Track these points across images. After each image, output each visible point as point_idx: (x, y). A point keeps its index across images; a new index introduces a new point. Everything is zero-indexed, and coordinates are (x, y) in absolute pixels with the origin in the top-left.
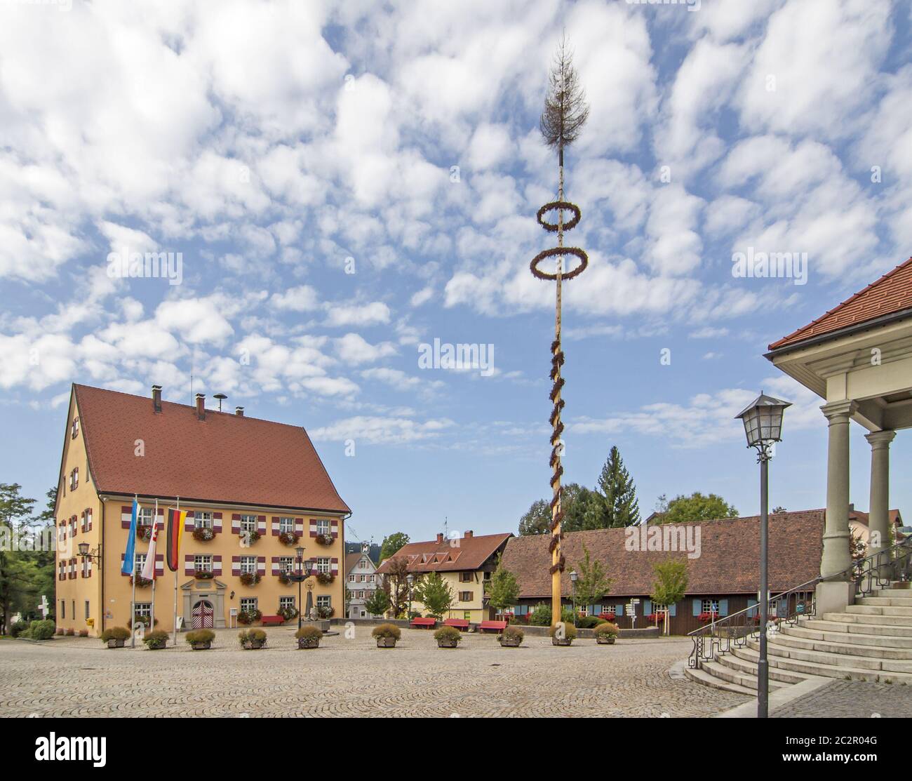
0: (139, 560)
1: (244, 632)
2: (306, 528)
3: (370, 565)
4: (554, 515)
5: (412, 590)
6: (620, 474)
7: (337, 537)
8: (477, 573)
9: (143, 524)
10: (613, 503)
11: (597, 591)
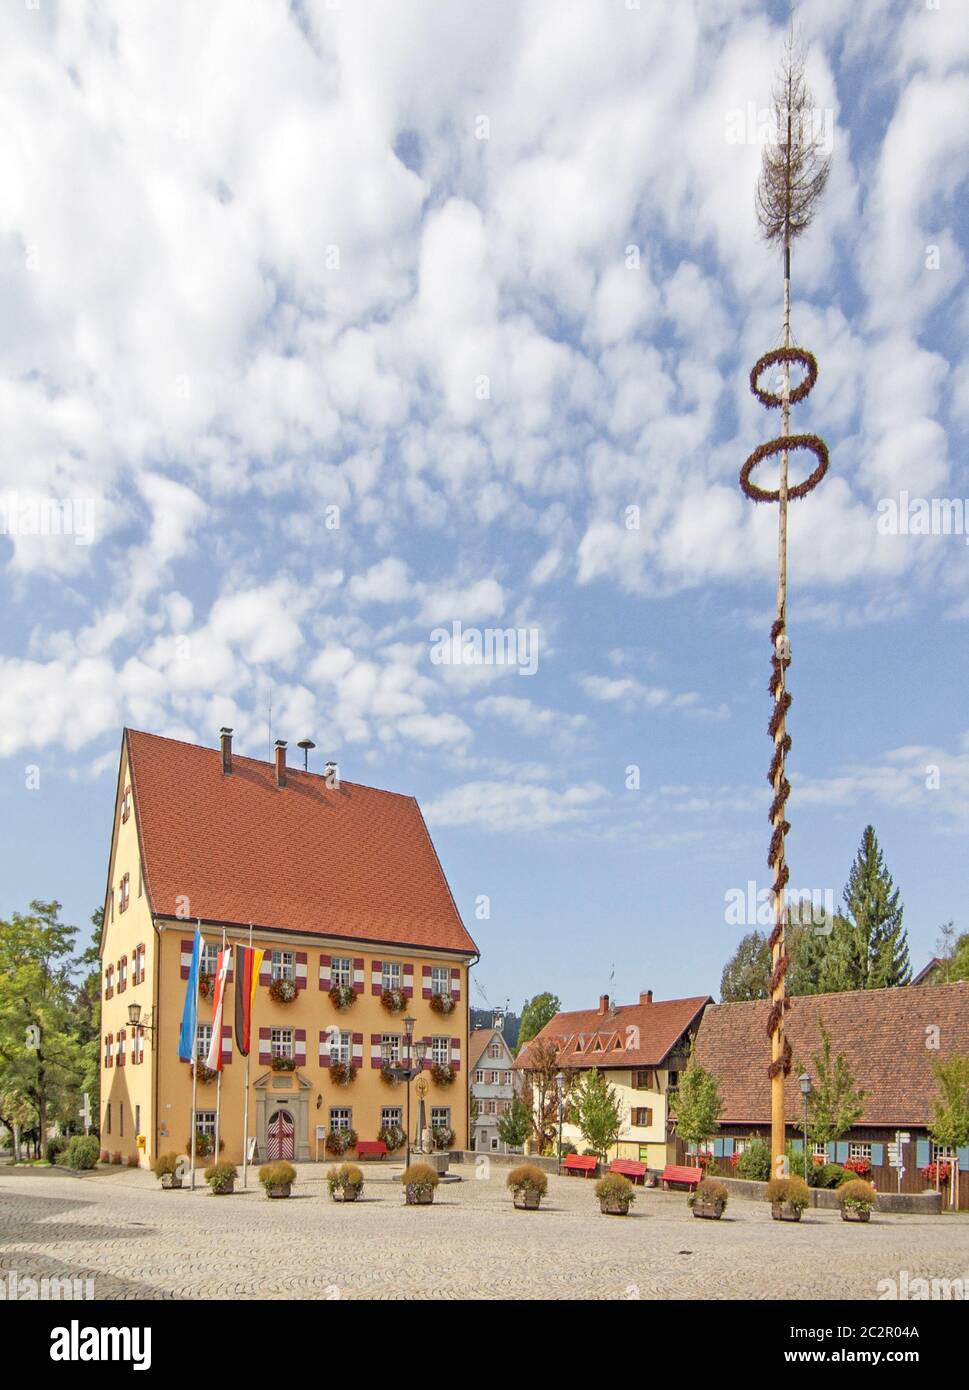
0: (202, 1036)
1: (335, 1169)
2: (417, 982)
3: (505, 1053)
4: (775, 961)
5: (564, 1101)
6: (878, 881)
7: (459, 1000)
8: (659, 1072)
9: (206, 972)
10: (868, 941)
11: (841, 1117)
